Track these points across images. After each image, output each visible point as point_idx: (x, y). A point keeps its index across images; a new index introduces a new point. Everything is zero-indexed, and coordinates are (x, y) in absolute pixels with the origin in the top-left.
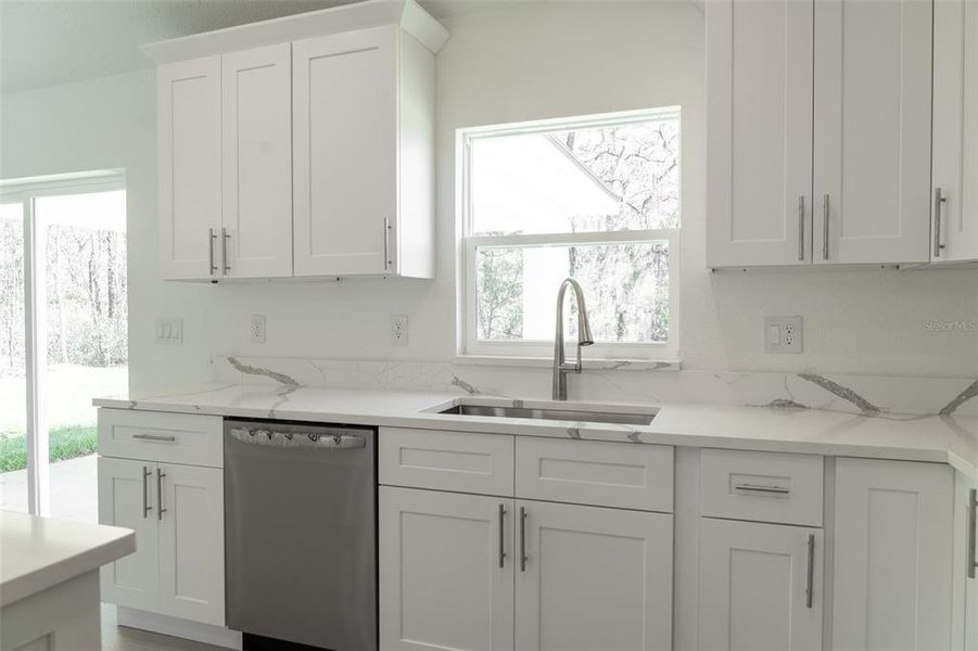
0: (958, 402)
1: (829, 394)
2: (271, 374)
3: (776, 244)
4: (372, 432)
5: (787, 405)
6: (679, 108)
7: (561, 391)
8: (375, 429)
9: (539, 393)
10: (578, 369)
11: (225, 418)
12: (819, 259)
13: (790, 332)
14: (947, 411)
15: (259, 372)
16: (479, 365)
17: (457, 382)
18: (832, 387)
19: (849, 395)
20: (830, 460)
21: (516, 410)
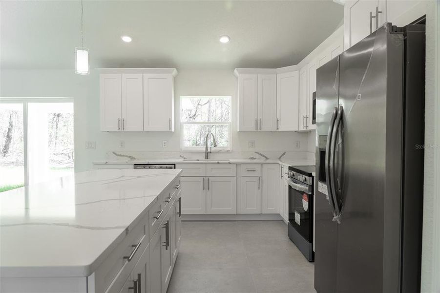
0: (282, 156)
1: (260, 156)
2: (127, 156)
3: (251, 127)
4: (174, 165)
5: (252, 158)
6: (230, 97)
7: (207, 157)
8: (175, 165)
9: (202, 158)
10: (211, 152)
11: (135, 165)
12: (259, 130)
13: (253, 144)
14: (280, 158)
15: (123, 156)
16: (186, 152)
17: (181, 156)
18: (261, 155)
19: (263, 156)
20: (262, 164)
21: (198, 160)
